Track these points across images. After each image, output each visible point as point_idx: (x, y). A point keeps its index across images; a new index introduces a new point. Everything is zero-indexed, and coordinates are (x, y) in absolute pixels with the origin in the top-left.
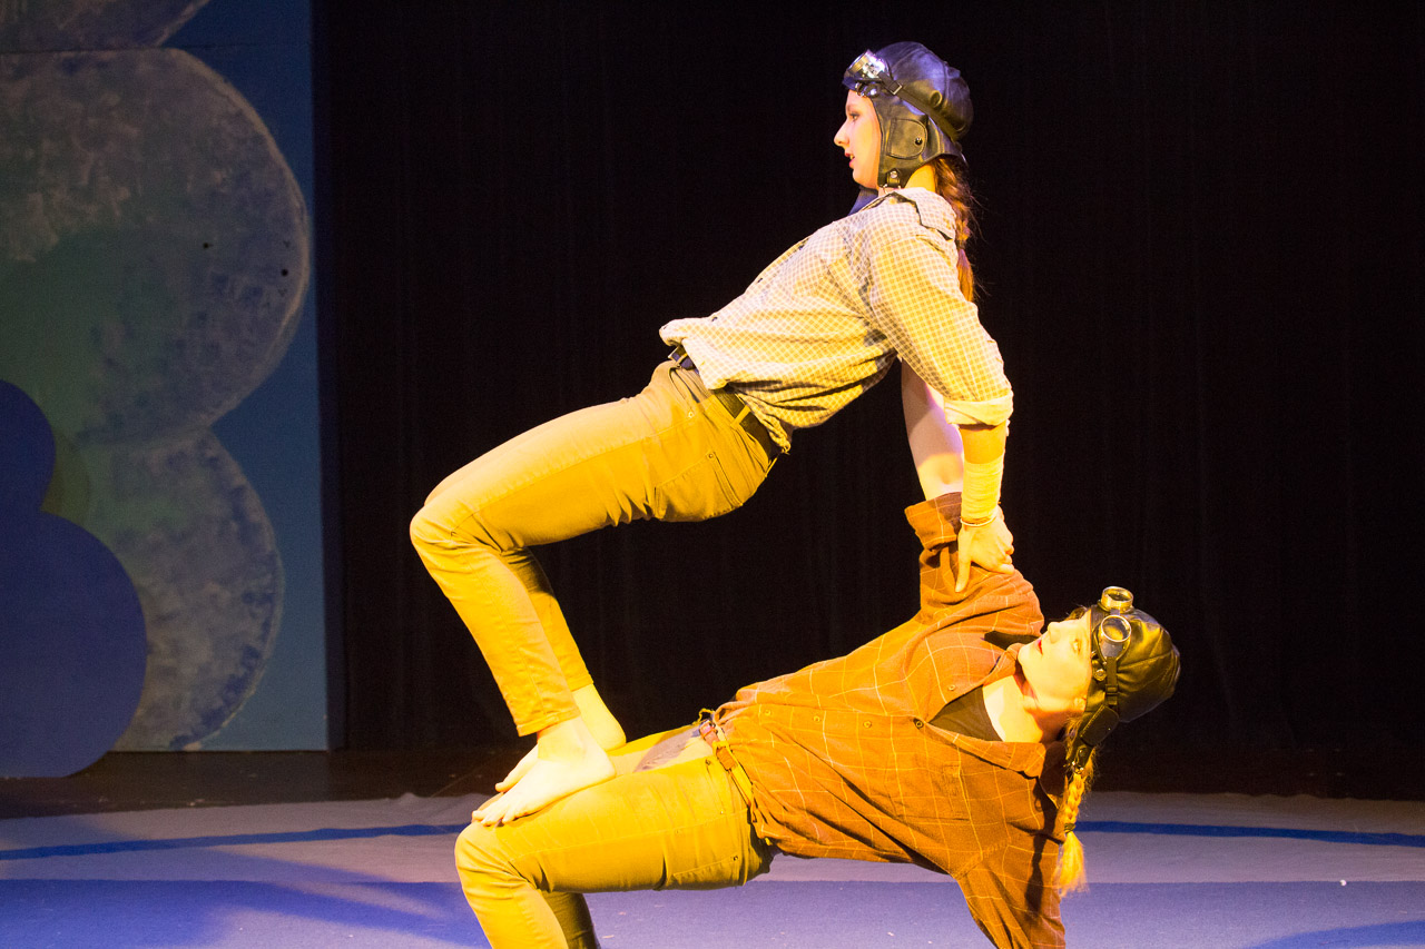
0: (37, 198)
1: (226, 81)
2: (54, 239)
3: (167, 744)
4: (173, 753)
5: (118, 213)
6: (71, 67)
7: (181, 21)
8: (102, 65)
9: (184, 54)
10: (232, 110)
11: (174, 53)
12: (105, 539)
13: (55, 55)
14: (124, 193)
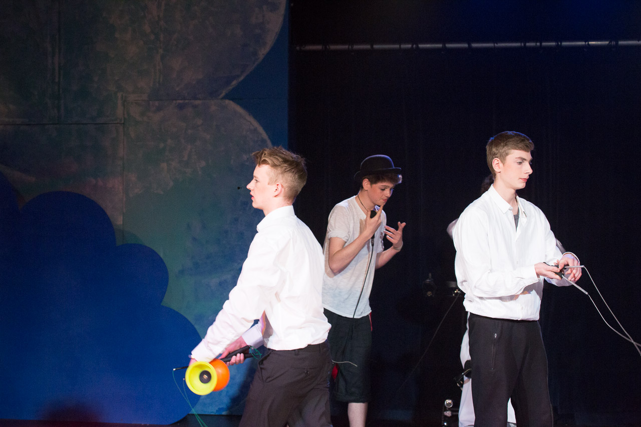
0: (164, 165)
1: (249, 115)
2: (172, 184)
3: (215, 411)
4: (217, 415)
5: (200, 172)
6: (181, 107)
7: (231, 88)
8: (195, 107)
9: (231, 102)
10: (252, 128)
11: (227, 101)
12: (190, 318)
13: (174, 102)
14: (203, 164)
